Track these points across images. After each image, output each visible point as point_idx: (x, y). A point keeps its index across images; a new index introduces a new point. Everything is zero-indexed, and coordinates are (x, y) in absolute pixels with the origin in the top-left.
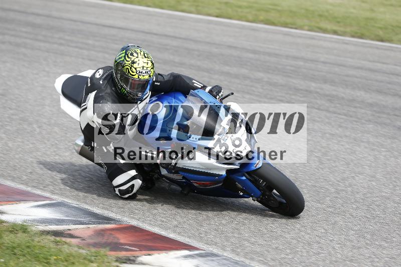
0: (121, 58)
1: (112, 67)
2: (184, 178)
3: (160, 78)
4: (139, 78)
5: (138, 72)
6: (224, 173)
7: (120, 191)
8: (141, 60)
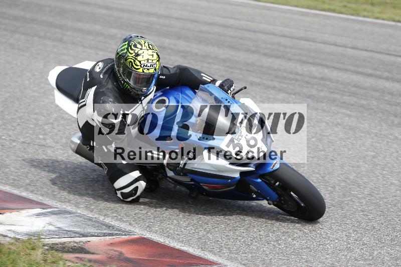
0: (124, 50)
1: (113, 60)
2: (192, 180)
3: (166, 71)
4: (143, 71)
5: (142, 66)
6: (237, 175)
7: (122, 194)
8: (146, 52)
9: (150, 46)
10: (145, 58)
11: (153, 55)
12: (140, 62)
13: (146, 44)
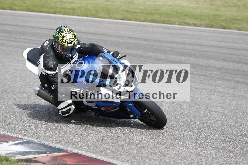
2: (96, 105)
3: (84, 46)
4: (68, 45)
5: (67, 42)
8: (68, 34)
9: (71, 31)
10: (68, 38)
11: (72, 36)
12: (65, 40)
13: (68, 30)
